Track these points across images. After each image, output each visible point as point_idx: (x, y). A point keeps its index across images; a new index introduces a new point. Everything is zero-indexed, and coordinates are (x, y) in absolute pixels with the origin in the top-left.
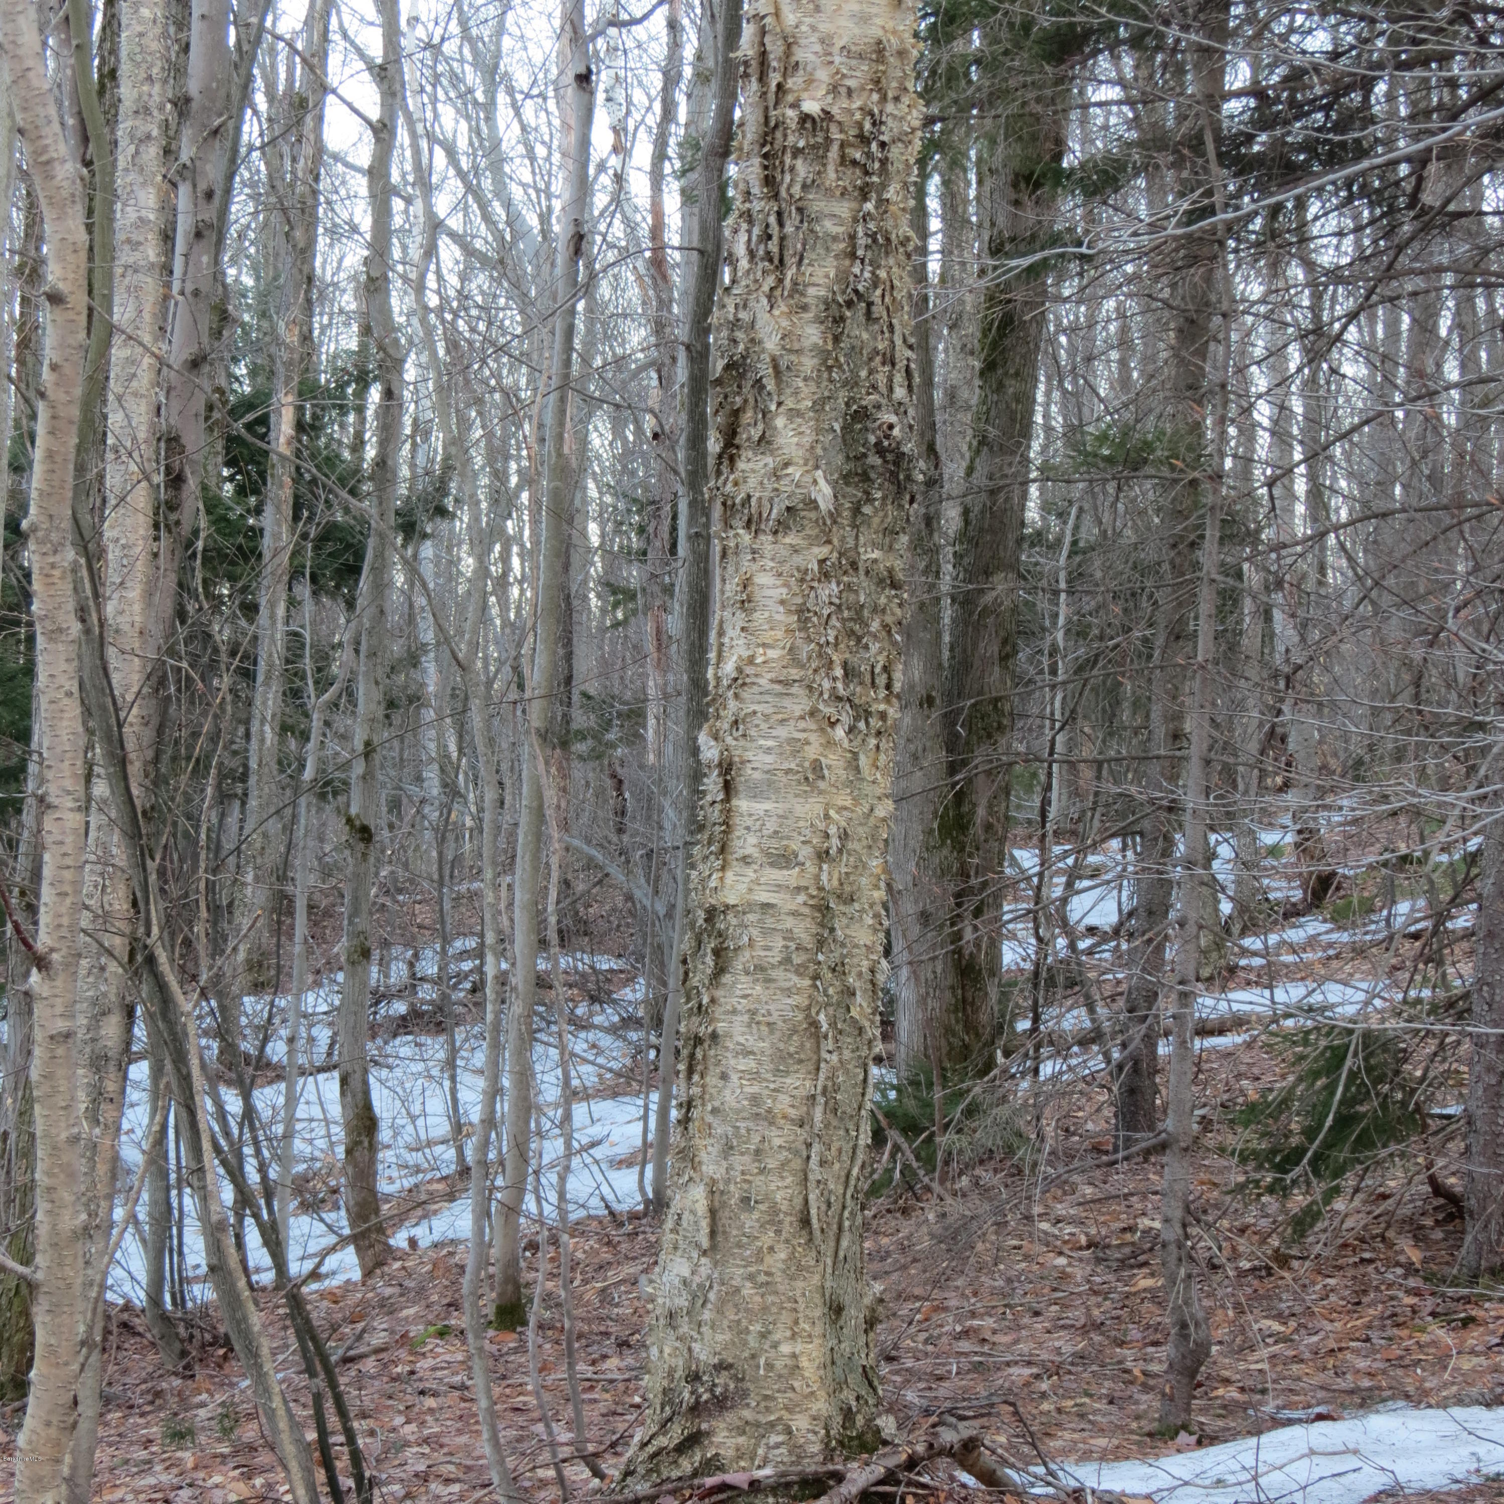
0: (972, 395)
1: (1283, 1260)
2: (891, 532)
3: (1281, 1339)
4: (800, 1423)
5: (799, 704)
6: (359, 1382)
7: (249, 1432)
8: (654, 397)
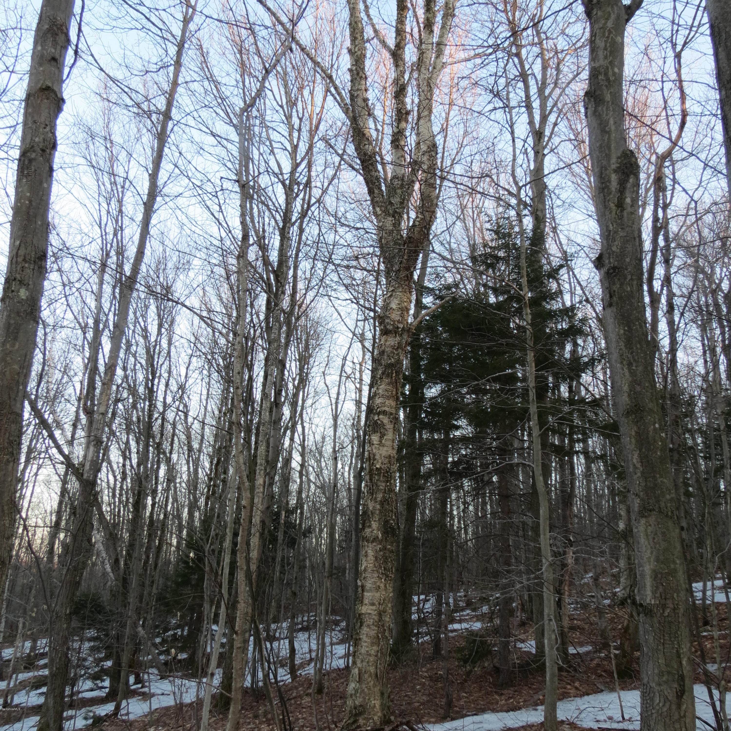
0: (405, 513)
1: (465, 681)
2: (392, 543)
3: (466, 697)
4: (376, 718)
5: (376, 575)
6: (291, 705)
7: (269, 716)
8: (348, 512)
